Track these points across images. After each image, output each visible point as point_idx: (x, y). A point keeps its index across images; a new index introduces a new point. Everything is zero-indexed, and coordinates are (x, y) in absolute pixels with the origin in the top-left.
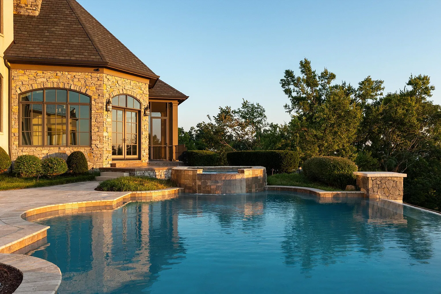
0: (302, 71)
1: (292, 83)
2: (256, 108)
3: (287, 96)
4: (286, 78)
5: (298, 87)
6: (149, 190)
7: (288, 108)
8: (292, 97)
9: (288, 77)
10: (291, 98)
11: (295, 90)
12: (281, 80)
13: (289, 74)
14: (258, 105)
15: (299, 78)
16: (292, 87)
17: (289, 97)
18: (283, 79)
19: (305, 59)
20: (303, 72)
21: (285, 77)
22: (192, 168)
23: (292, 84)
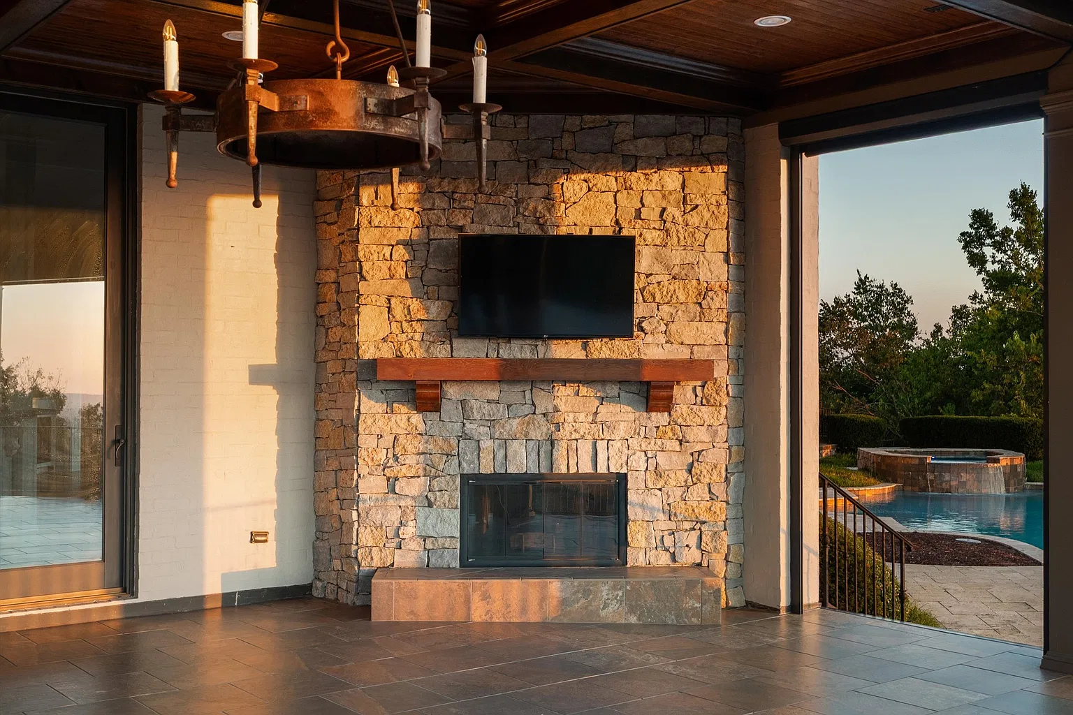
0: (1013, 214)
1: (988, 241)
2: (889, 294)
3: (974, 270)
4: (974, 229)
5: (1005, 252)
6: (862, 486)
7: (978, 302)
8: (987, 273)
9: (978, 228)
10: (983, 275)
11: (997, 259)
12: (963, 234)
13: (981, 218)
14: (895, 286)
15: (1006, 232)
16: (988, 251)
17: (979, 273)
18: (967, 232)
19: (1022, 186)
20: (1015, 215)
21: (971, 226)
22: (889, 452)
23: (988, 245)
